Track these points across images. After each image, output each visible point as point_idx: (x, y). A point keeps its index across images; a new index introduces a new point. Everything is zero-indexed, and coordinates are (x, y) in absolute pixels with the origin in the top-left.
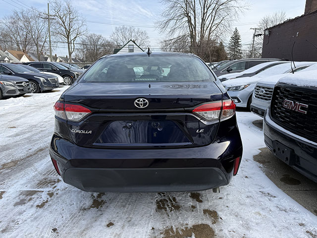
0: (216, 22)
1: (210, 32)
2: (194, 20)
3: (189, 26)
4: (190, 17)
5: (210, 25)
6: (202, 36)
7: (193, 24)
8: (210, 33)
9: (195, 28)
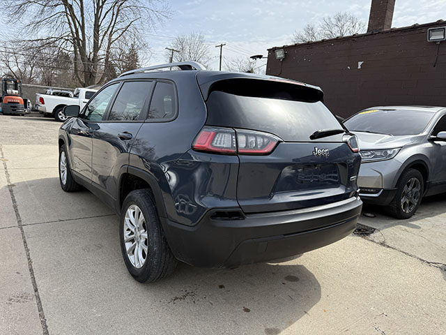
0: (118, 26)
1: (110, 39)
2: (80, 13)
3: (70, 23)
4: (71, 6)
5: (111, 29)
6: (96, 48)
7: (79, 18)
8: (110, 43)
9: (83, 28)
